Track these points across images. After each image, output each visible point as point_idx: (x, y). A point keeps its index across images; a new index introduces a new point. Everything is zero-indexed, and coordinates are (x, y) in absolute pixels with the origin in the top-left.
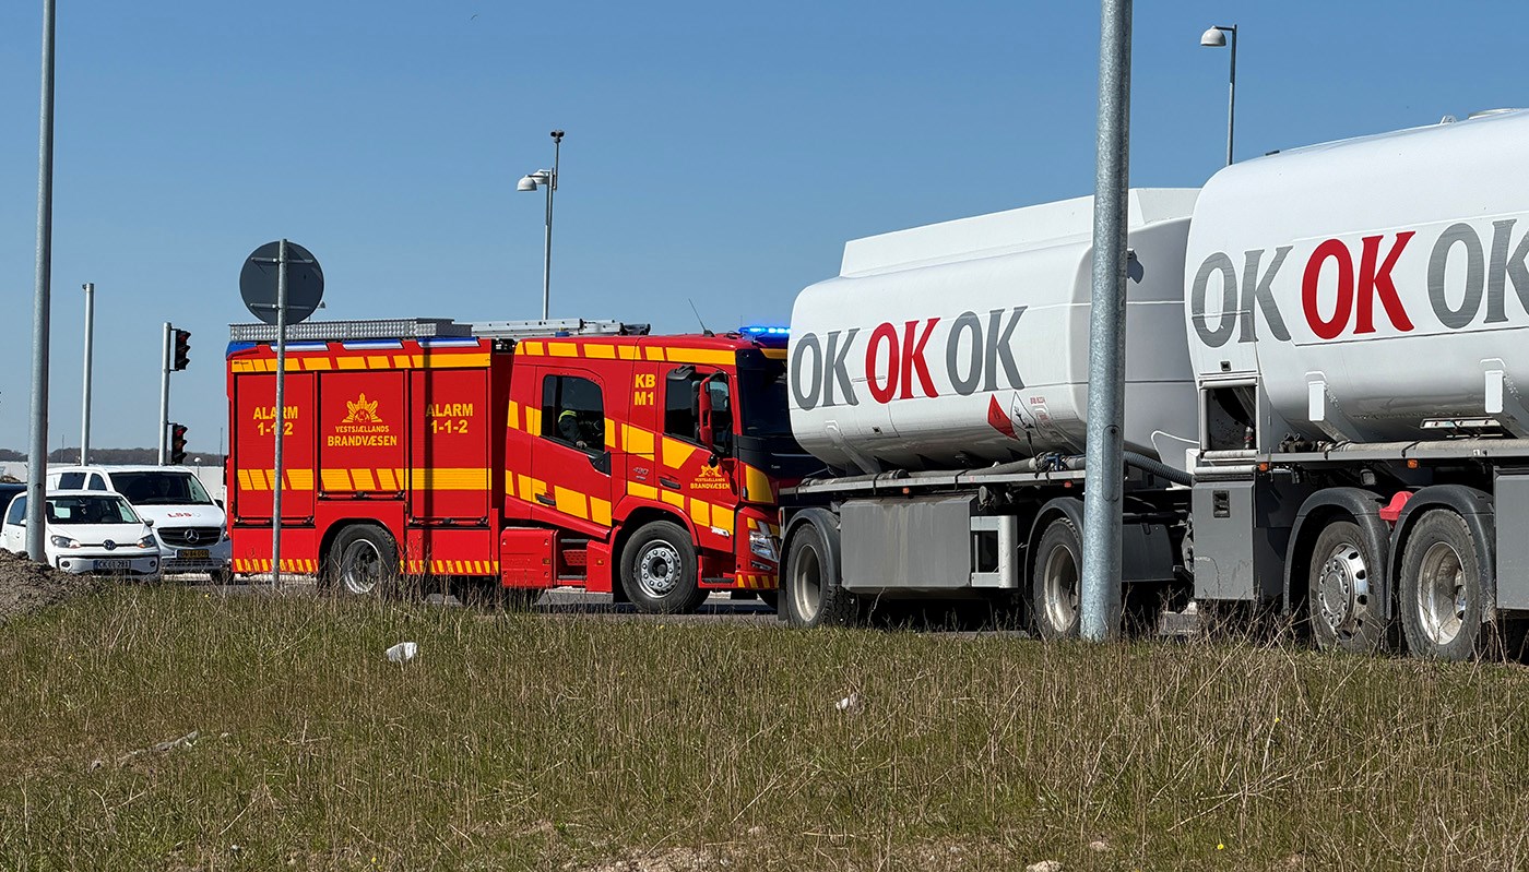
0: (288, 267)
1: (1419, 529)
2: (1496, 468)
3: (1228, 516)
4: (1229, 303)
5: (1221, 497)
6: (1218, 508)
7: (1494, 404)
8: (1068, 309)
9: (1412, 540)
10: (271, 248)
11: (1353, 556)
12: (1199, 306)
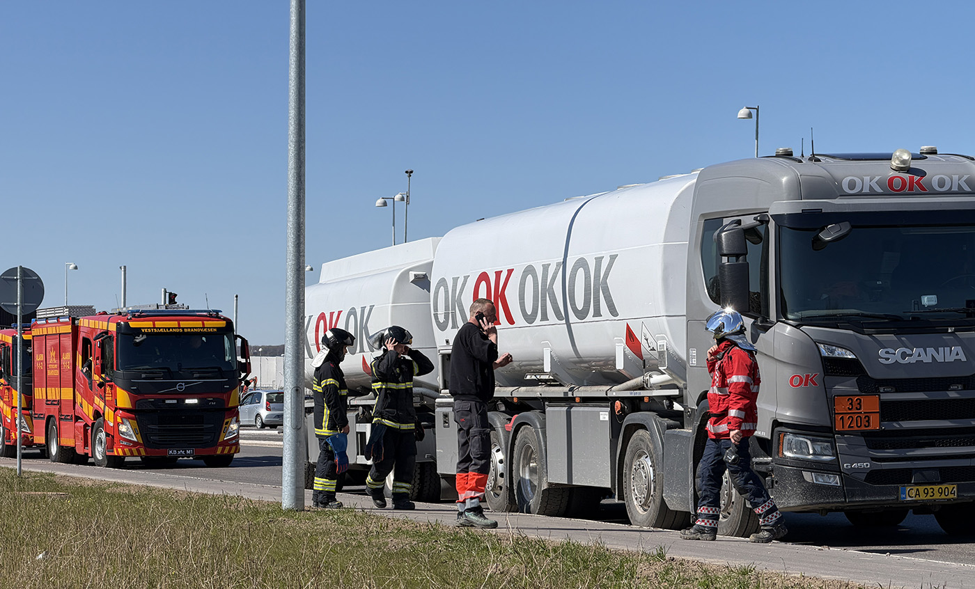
0: (23, 282)
1: (519, 436)
2: (547, 403)
3: (448, 427)
4: (447, 308)
5: (446, 416)
6: (445, 422)
7: (547, 368)
8: (390, 307)
9: (517, 442)
10: (12, 271)
11: (498, 451)
12: (436, 309)
